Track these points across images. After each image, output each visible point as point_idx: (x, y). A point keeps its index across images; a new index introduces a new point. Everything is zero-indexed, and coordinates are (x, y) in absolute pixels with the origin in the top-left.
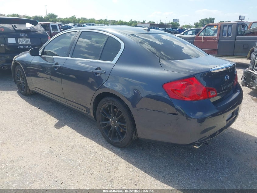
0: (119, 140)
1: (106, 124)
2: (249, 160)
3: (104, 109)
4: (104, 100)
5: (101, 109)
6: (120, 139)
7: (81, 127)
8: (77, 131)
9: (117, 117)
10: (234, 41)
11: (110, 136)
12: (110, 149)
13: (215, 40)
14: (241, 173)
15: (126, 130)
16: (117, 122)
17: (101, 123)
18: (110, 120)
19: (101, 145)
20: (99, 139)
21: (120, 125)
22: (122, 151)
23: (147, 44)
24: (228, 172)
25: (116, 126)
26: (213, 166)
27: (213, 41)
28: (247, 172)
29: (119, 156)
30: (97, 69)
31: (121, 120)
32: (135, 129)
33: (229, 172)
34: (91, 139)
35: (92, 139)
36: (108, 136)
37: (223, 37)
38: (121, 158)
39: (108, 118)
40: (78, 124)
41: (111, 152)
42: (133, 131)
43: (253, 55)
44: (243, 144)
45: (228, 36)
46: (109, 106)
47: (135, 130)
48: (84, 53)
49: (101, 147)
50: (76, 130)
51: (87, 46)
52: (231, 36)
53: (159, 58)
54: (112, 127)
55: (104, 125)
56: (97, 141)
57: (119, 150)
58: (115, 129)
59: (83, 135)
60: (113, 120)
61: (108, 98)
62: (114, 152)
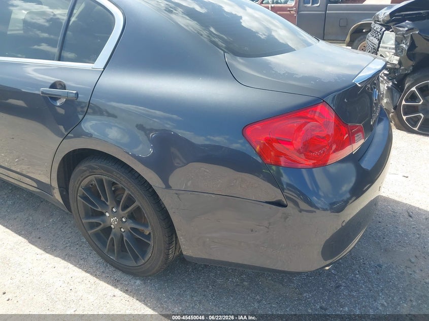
0: (136, 262)
1: (98, 224)
2: (413, 263)
3: (88, 189)
4: (82, 167)
5: (80, 188)
6: (136, 258)
7: (38, 226)
8: (28, 239)
9: (124, 208)
10: (324, 13)
11: (112, 250)
12: (115, 283)
13: (291, 12)
14: (411, 301)
15: (152, 241)
16: (124, 220)
17: (84, 221)
18: (107, 214)
19: (91, 274)
20: (84, 256)
21: (133, 229)
22: (145, 283)
23: (181, 14)
24: (385, 303)
25: (122, 230)
26: (352, 293)
27: (289, 13)
28: (421, 297)
29: (140, 301)
30: (53, 86)
31: (136, 216)
32: (174, 236)
33: (388, 303)
34: (64, 259)
35: (67, 257)
36: (106, 251)
37: (306, 7)
38: (145, 306)
39: (100, 209)
40: (31, 218)
41: (117, 292)
42: (170, 243)
43: (371, 38)
44: (390, 224)
45: (313, 4)
46: (100, 182)
47: (174, 239)
48: (40, 41)
49: (93, 279)
50: (25, 236)
51: (47, 24)
52: (318, 5)
53: (222, 52)
54: (113, 230)
55: (93, 226)
56: (82, 262)
57: (138, 282)
58: (122, 236)
59: (45, 250)
60: (113, 214)
61: (93, 164)
62: (126, 291)
